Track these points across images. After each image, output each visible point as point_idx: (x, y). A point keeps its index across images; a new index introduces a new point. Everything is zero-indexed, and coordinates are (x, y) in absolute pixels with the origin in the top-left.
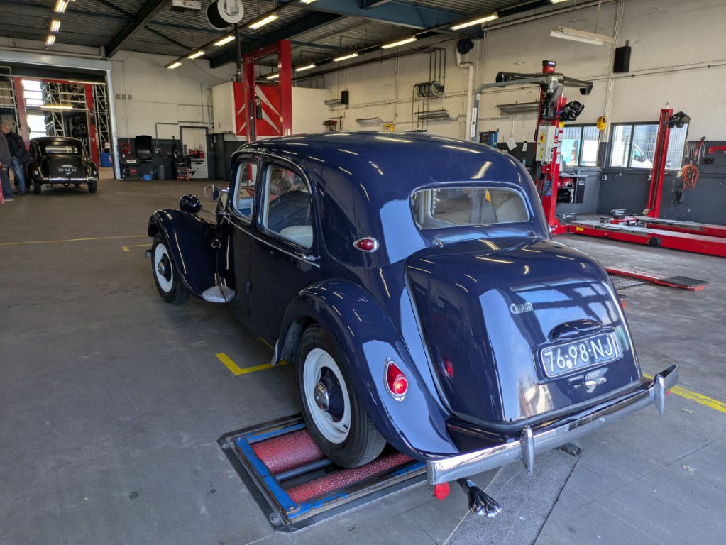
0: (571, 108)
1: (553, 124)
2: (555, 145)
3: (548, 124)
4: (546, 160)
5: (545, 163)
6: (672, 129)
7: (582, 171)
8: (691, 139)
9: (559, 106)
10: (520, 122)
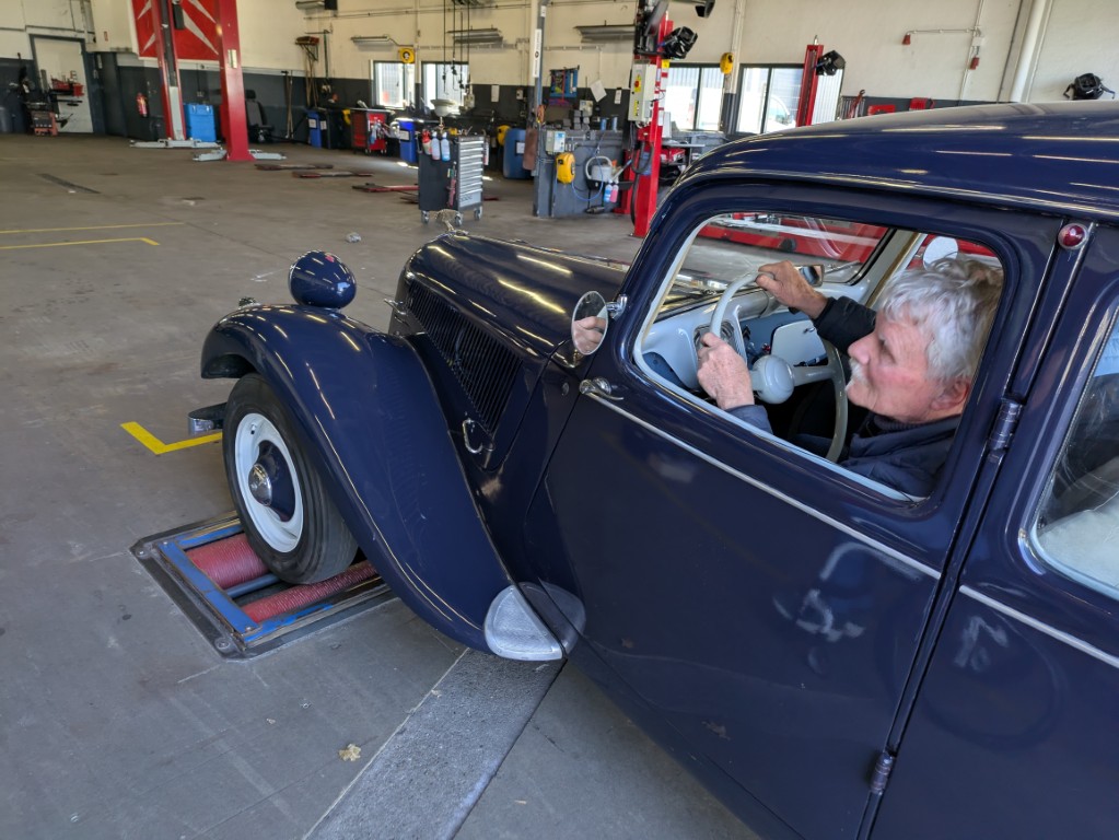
0: (680, 38)
1: (654, 63)
2: (656, 96)
3: (646, 62)
4: (644, 120)
5: (642, 124)
7: (698, 138)
8: (845, 93)
9: (662, 33)
10: (612, 55)
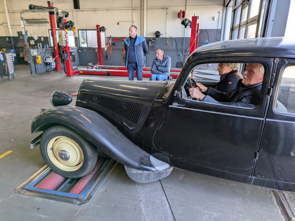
0: (70, 24)
1: (64, 30)
2: (66, 39)
3: (61, 30)
5: (63, 46)
6: (101, 33)
7: (71, 49)
8: (106, 36)
10: (38, 28)
